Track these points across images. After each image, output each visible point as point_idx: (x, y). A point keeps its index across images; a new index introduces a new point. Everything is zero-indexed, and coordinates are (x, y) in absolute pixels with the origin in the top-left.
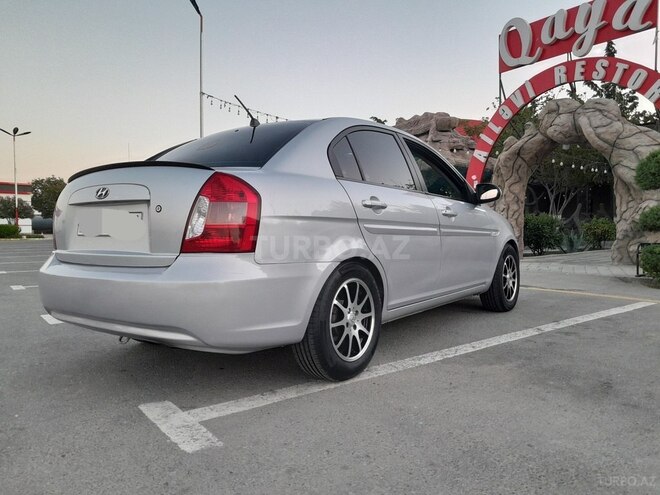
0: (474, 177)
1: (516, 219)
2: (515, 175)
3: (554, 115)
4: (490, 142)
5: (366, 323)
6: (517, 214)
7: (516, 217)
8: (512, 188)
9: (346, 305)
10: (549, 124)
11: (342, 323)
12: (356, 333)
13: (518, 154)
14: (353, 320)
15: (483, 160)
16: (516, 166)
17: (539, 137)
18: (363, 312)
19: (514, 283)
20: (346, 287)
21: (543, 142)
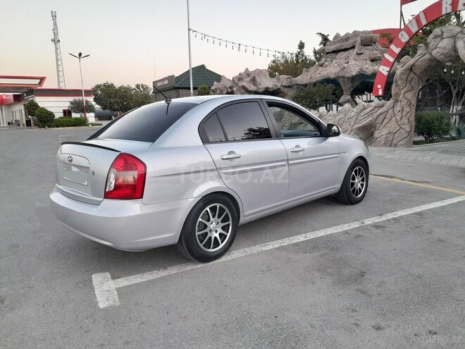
0: (379, 86)
1: (409, 118)
2: (408, 85)
3: (439, 39)
4: (392, 60)
5: (225, 228)
6: (409, 114)
7: (407, 117)
8: (406, 95)
9: (209, 220)
10: (434, 47)
11: (206, 230)
12: (217, 235)
13: (411, 70)
14: (215, 228)
15: (386, 74)
16: (409, 79)
17: (427, 56)
18: (222, 222)
19: (362, 185)
20: (208, 210)
21: (430, 60)
